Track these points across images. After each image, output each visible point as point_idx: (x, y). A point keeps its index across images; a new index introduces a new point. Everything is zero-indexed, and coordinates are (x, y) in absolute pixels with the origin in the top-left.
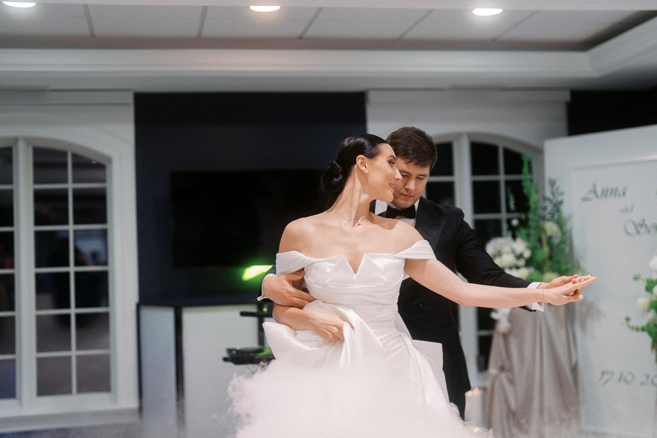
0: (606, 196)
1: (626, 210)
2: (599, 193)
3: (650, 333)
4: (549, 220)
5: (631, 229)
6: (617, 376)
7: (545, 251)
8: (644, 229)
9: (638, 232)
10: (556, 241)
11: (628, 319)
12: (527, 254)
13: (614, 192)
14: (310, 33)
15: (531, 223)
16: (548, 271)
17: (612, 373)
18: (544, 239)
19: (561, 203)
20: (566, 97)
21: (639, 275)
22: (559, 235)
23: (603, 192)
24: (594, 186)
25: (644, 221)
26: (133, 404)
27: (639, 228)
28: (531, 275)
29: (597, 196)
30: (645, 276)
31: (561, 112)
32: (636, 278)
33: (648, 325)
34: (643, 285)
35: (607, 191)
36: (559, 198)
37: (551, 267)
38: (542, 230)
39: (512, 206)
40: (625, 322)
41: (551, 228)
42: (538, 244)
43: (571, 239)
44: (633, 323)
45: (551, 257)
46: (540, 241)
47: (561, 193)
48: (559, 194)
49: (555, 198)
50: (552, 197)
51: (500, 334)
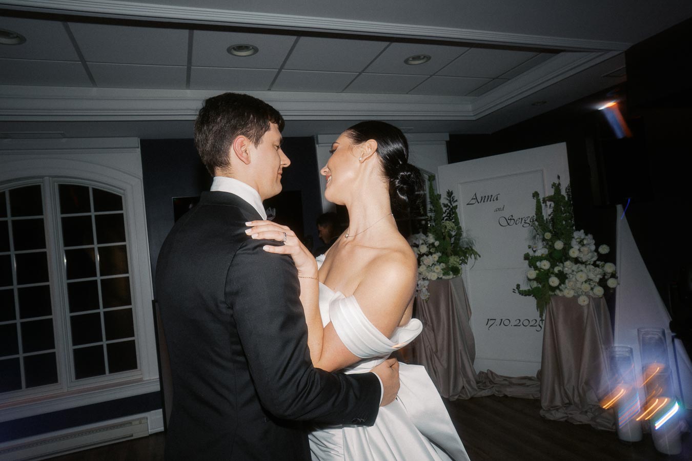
0: (484, 202)
1: (499, 209)
3: (534, 296)
4: (446, 220)
5: (504, 222)
6: (498, 321)
8: (513, 221)
9: (509, 224)
10: (452, 233)
11: (518, 286)
12: (437, 243)
13: (489, 198)
16: (451, 255)
17: (495, 320)
18: (446, 233)
19: (456, 207)
20: (447, 137)
24: (475, 195)
25: (512, 216)
27: (509, 221)
28: (440, 257)
29: (478, 203)
33: (533, 290)
34: (523, 259)
35: (485, 197)
36: (454, 205)
38: (442, 226)
40: (515, 289)
44: (522, 289)
47: (456, 201)
48: (454, 202)
49: (451, 204)
50: (449, 204)
51: (423, 300)
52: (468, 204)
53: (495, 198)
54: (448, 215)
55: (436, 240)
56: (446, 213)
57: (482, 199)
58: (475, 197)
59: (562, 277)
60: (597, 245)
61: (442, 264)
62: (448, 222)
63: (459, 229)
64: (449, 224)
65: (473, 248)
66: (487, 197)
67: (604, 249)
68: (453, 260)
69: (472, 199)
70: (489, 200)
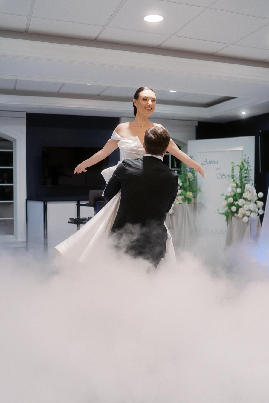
0: (211, 164)
1: (218, 169)
2: (208, 162)
3: (226, 215)
4: (189, 172)
5: (220, 177)
6: (211, 231)
7: (187, 184)
8: (224, 176)
9: (222, 178)
10: (191, 180)
11: (218, 210)
13: (214, 162)
14: (103, 94)
15: (182, 172)
16: (188, 191)
17: (209, 230)
18: (187, 179)
20: (196, 124)
21: (224, 194)
22: (193, 177)
23: (210, 161)
24: (206, 159)
25: (224, 173)
26: (24, 239)
27: (222, 176)
28: (182, 192)
29: (207, 164)
30: (226, 194)
31: (194, 130)
32: (222, 195)
33: (225, 212)
34: (224, 197)
35: (211, 161)
37: (189, 189)
38: (186, 175)
39: (175, 166)
40: (217, 211)
41: (190, 175)
42: (185, 181)
43: (196, 179)
44: (220, 211)
45: (189, 186)
46: (185, 179)
52: (202, 164)
53: (217, 163)
54: (190, 169)
55: (181, 182)
57: (209, 162)
58: (206, 161)
59: (239, 207)
60: (257, 192)
61: (182, 196)
65: (201, 189)
66: (212, 162)
67: (261, 195)
68: (189, 194)
69: (205, 162)
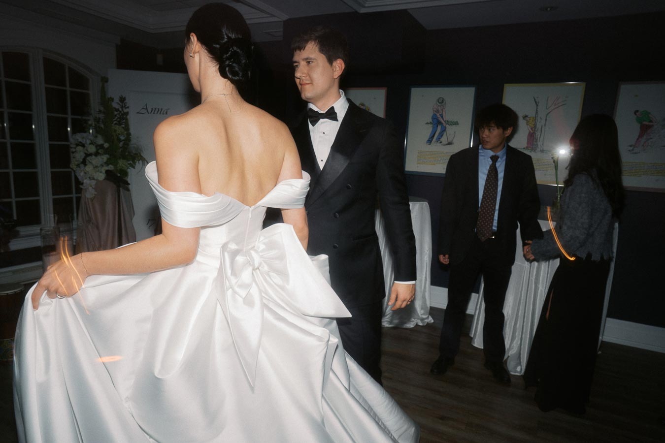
0: (154, 113)
2: (150, 112)
10: (122, 138)
12: (106, 145)
16: (120, 158)
18: (115, 137)
19: (127, 113)
20: (117, 40)
23: (152, 109)
24: (146, 105)
29: (148, 113)
35: (156, 109)
36: (125, 111)
46: (112, 137)
47: (128, 107)
48: (126, 108)
49: (123, 110)
50: (120, 109)
51: (88, 198)
52: (138, 113)
53: (165, 112)
54: (118, 120)
55: (105, 142)
56: (116, 118)
57: (152, 111)
58: (145, 108)
61: (110, 165)
62: (118, 126)
63: (129, 134)
64: (119, 129)
65: (142, 155)
66: (157, 110)
68: (122, 163)
69: (143, 109)
70: (159, 112)
